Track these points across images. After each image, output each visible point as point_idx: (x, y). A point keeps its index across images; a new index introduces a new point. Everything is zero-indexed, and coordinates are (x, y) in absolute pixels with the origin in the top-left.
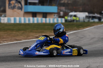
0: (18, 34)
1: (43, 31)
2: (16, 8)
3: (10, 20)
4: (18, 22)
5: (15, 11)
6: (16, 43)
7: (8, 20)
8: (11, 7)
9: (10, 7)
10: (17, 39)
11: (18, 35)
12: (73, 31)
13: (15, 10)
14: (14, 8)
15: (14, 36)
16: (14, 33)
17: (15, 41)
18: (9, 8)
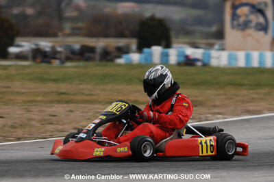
0: (254, 96)
2: (250, 28)
3: (236, 59)
4: (255, 64)
5: (249, 35)
6: (248, 120)
7: (230, 58)
8: (239, 25)
9: (235, 23)
10: (251, 108)
11: (253, 99)
13: (250, 31)
14: (245, 26)
15: (243, 102)
16: (245, 92)
17: (246, 115)
18: (233, 27)
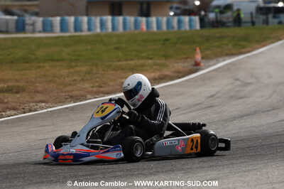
1: (141, 62)
12: (224, 60)
